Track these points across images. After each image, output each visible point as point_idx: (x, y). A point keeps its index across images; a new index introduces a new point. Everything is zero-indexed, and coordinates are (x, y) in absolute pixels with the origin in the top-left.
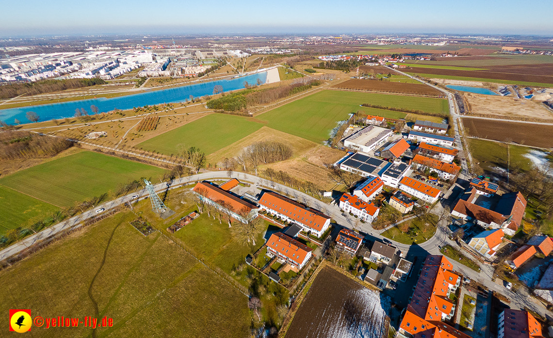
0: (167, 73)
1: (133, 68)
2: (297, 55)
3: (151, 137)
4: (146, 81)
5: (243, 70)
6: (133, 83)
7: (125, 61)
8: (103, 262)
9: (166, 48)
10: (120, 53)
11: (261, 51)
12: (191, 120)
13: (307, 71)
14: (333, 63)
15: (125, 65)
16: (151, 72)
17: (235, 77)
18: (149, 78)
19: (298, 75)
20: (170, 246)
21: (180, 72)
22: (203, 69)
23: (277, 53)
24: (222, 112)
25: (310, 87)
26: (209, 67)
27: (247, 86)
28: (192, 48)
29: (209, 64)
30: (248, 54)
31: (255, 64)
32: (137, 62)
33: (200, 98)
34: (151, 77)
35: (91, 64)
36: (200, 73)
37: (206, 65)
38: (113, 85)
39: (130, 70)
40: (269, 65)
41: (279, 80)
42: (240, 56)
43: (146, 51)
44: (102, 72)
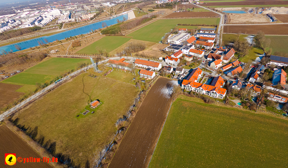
0: (73, 20)
1: (52, 19)
2: (143, 2)
3: (80, 49)
4: (63, 25)
5: (114, 13)
6: (57, 27)
7: (45, 16)
8: (84, 86)
9: (65, 6)
10: (39, 12)
11: (122, 2)
12: (96, 41)
13: (149, 11)
14: (163, 5)
15: (46, 18)
16: (64, 20)
17: (111, 18)
18: (64, 24)
19: (145, 13)
20: (105, 79)
21: (80, 18)
22: (92, 16)
23: (131, 2)
24: (109, 35)
25: (152, 19)
26: (95, 14)
27: (118, 22)
28: (80, 4)
29: (94, 13)
30: (115, 4)
31: (120, 10)
32: (52, 16)
33: (97, 30)
34: (65, 23)
35: (27, 20)
36: (91, 18)
37: (93, 13)
38: (46, 29)
39: (51, 21)
40: (128, 9)
41: (135, 17)
42: (110, 6)
43: (53, 9)
44: (36, 23)
